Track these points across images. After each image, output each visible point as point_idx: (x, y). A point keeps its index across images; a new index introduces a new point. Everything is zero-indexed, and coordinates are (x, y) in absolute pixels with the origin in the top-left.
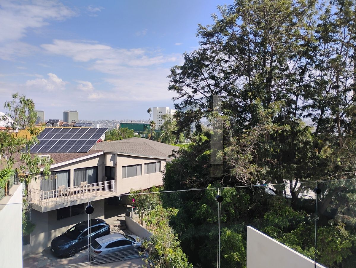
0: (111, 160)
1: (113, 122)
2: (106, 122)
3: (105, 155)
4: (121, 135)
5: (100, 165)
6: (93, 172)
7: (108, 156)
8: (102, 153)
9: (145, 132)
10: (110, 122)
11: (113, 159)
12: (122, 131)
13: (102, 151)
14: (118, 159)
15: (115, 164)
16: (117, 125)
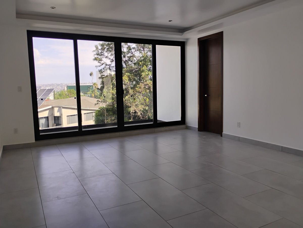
0: (58, 112)
1: (61, 85)
2: (55, 85)
3: (53, 108)
4: (68, 95)
5: (50, 116)
6: (45, 121)
7: (55, 108)
8: (51, 107)
9: (89, 92)
10: (58, 85)
11: (60, 111)
12: (69, 92)
13: (50, 105)
14: (63, 110)
15: (61, 114)
16: (65, 87)
